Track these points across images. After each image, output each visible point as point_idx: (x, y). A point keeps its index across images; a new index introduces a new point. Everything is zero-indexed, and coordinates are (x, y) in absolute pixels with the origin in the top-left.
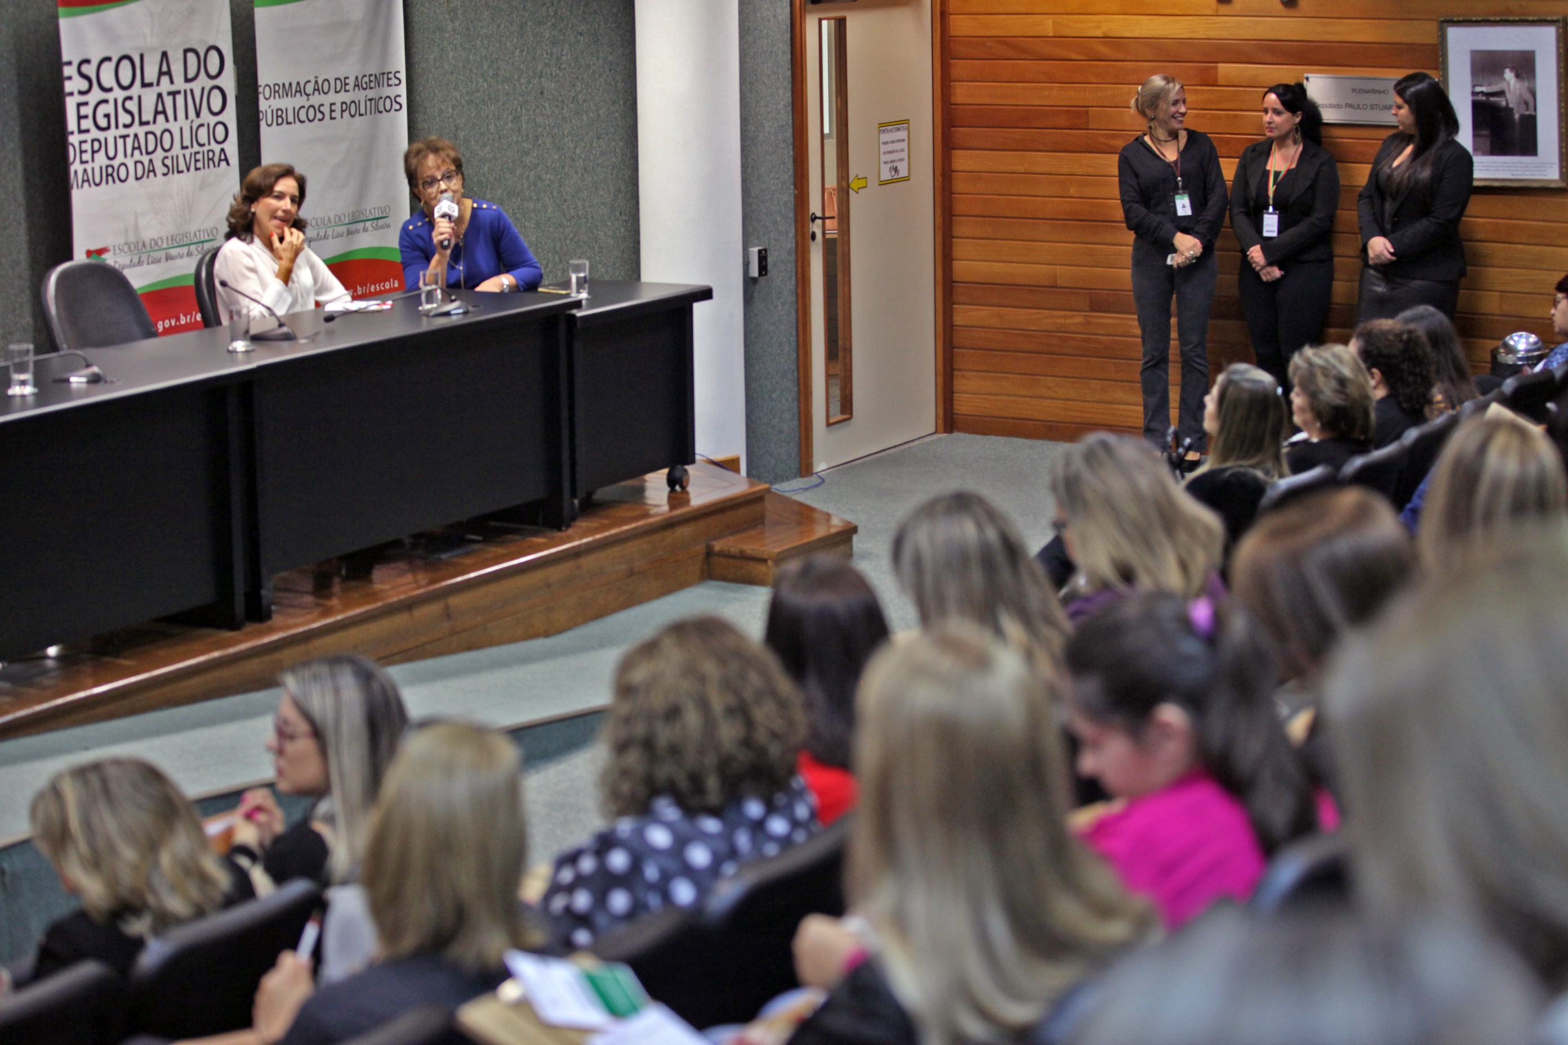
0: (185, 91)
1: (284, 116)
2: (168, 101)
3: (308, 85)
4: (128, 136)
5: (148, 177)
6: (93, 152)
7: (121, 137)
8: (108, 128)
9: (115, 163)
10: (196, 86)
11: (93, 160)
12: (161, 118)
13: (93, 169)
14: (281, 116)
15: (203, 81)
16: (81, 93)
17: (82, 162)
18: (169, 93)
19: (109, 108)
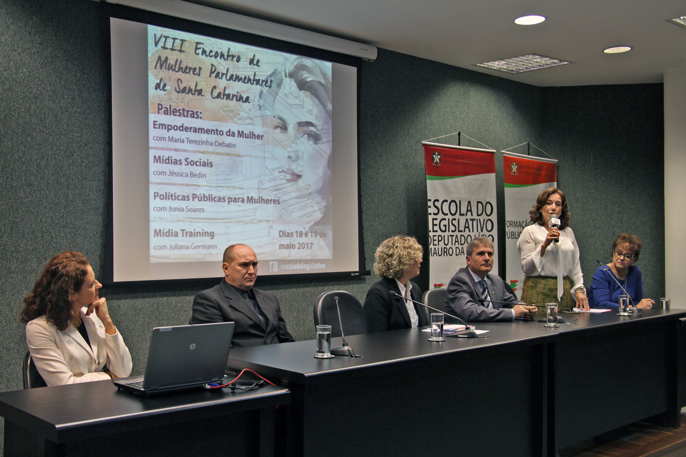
0: (477, 220)
1: (514, 235)
2: (470, 222)
3: (523, 223)
4: (453, 236)
5: (461, 255)
6: (439, 241)
7: (450, 236)
8: (445, 231)
9: (448, 247)
10: (481, 218)
11: (438, 245)
12: (467, 230)
13: (438, 248)
14: (513, 235)
15: (484, 217)
16: (434, 214)
17: (434, 245)
18: (471, 220)
19: (446, 222)
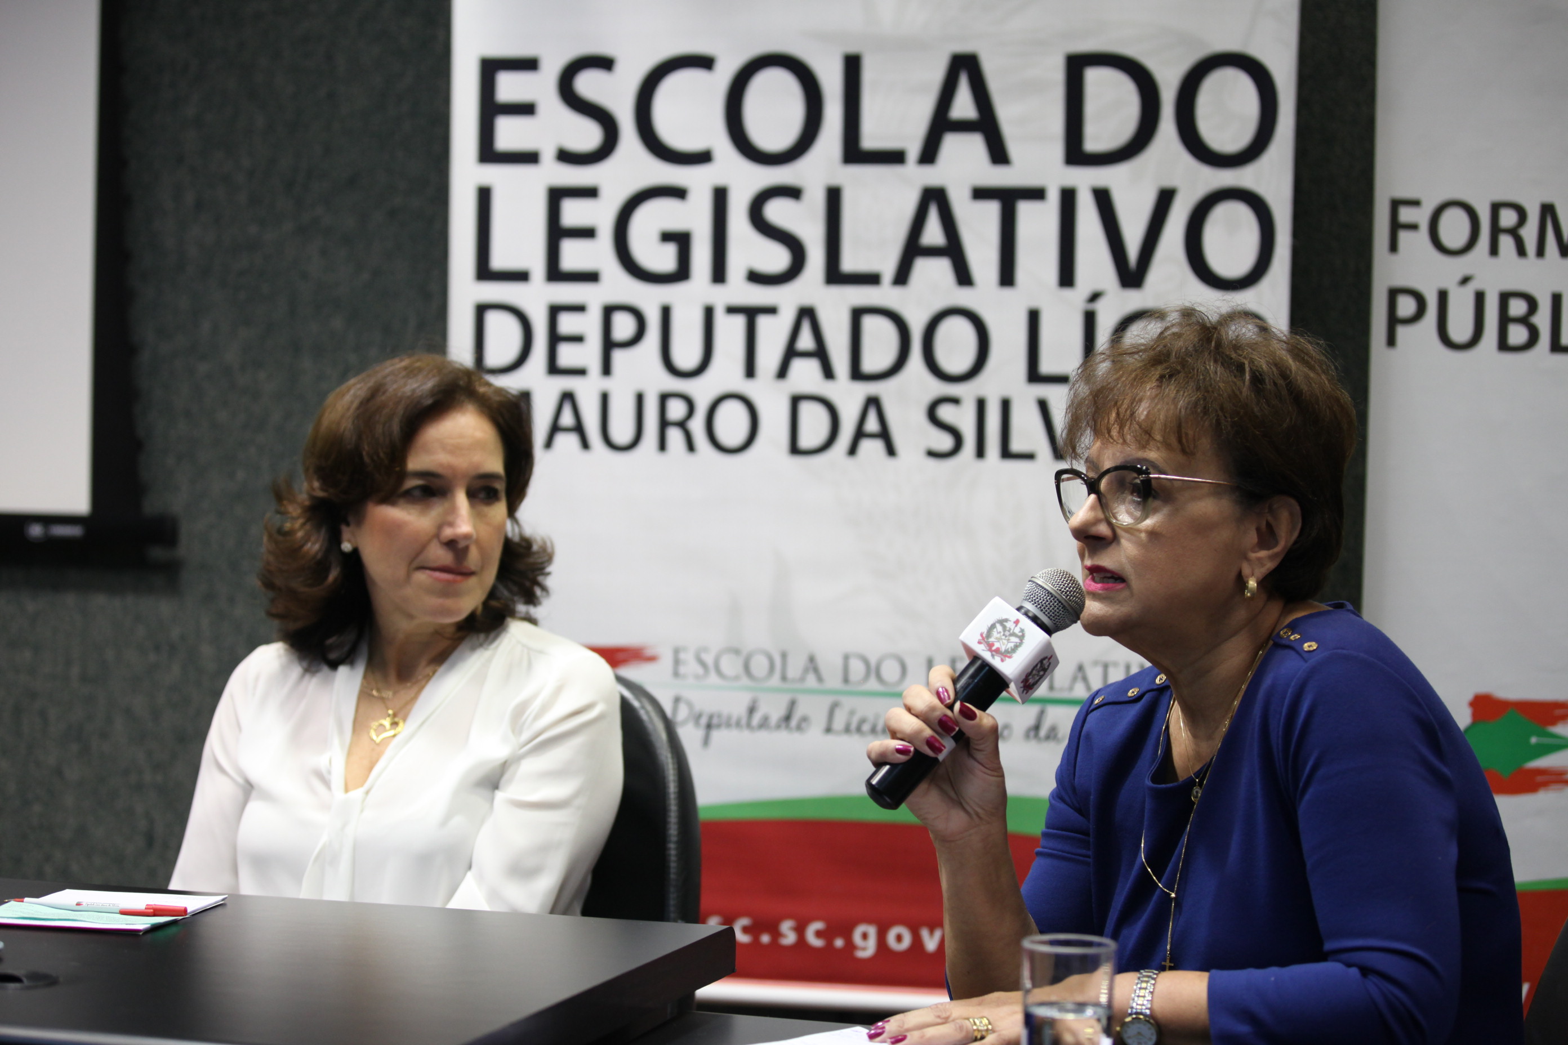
0: (1068, 198)
2: (977, 216)
4: (771, 309)
5: (853, 452)
6: (609, 345)
7: (735, 310)
8: (682, 273)
9: (705, 389)
11: (607, 369)
12: (934, 269)
13: (603, 395)
17: (553, 369)
18: (984, 193)
19: (688, 215)
